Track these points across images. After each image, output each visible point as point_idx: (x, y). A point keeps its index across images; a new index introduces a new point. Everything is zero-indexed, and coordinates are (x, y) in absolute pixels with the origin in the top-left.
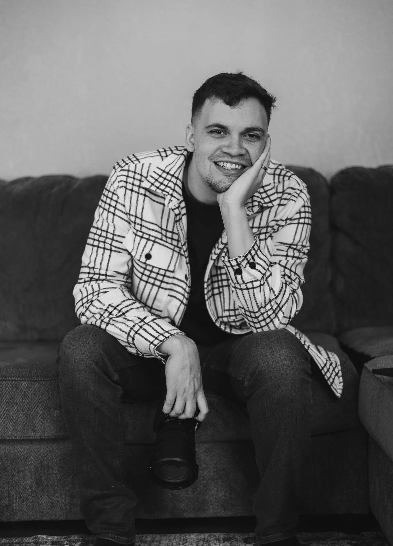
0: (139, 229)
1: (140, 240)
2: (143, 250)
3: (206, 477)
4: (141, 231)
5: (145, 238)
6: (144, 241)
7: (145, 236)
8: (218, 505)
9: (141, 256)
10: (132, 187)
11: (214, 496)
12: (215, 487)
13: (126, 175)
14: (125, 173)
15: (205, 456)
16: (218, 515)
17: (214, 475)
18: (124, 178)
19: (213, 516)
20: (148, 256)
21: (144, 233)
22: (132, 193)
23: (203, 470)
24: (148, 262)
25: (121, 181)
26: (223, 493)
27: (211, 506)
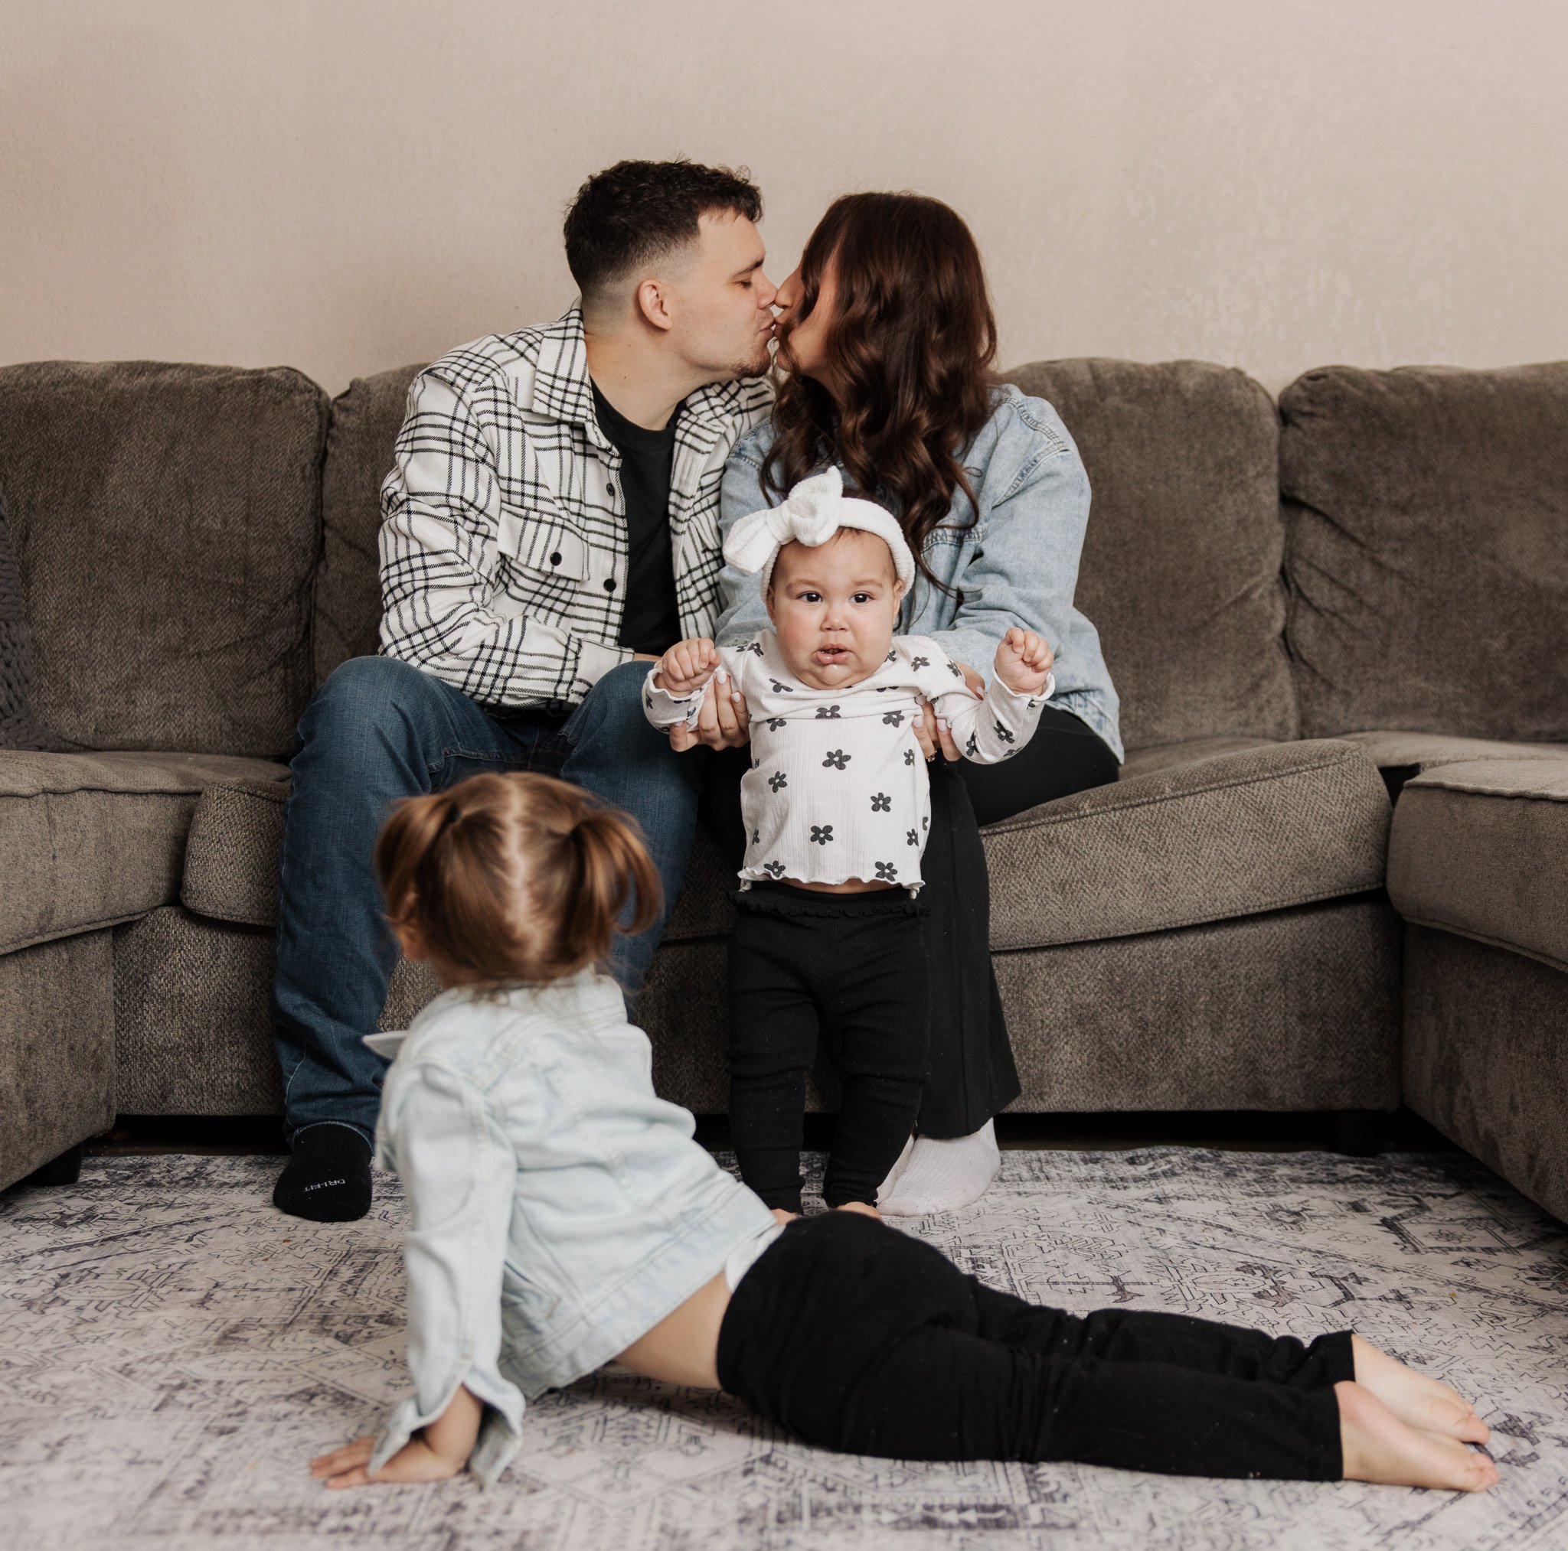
0: (532, 506)
1: (537, 528)
2: (546, 547)
3: (1047, 1022)
4: (535, 510)
5: (547, 523)
6: (544, 529)
7: (546, 518)
8: (1072, 1084)
9: (543, 559)
10: (509, 422)
11: (1065, 1066)
12: (1066, 1043)
13: (492, 397)
14: (490, 394)
15: (1048, 974)
16: (1073, 1107)
17: (1066, 1019)
18: (490, 406)
19: (1060, 1110)
20: (556, 559)
21: (542, 512)
22: (510, 434)
23: (1041, 1005)
24: (558, 570)
25: (484, 412)
26: (1085, 1058)
27: (1057, 1086)
